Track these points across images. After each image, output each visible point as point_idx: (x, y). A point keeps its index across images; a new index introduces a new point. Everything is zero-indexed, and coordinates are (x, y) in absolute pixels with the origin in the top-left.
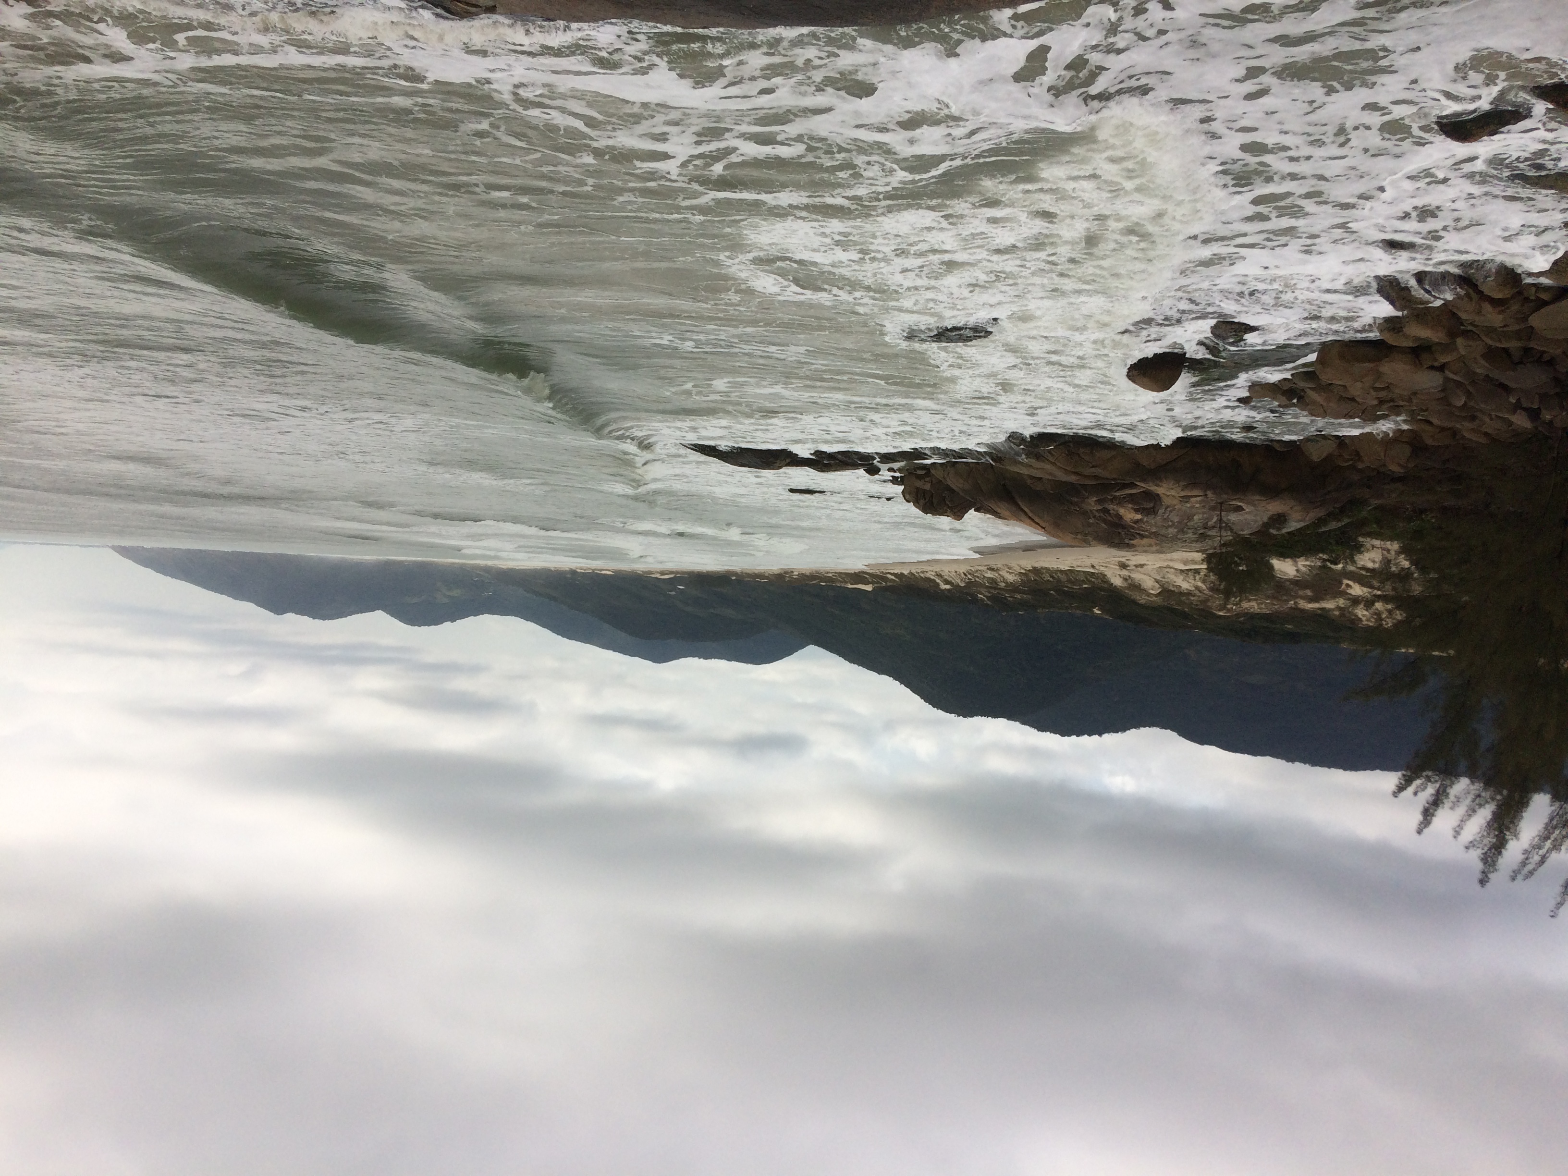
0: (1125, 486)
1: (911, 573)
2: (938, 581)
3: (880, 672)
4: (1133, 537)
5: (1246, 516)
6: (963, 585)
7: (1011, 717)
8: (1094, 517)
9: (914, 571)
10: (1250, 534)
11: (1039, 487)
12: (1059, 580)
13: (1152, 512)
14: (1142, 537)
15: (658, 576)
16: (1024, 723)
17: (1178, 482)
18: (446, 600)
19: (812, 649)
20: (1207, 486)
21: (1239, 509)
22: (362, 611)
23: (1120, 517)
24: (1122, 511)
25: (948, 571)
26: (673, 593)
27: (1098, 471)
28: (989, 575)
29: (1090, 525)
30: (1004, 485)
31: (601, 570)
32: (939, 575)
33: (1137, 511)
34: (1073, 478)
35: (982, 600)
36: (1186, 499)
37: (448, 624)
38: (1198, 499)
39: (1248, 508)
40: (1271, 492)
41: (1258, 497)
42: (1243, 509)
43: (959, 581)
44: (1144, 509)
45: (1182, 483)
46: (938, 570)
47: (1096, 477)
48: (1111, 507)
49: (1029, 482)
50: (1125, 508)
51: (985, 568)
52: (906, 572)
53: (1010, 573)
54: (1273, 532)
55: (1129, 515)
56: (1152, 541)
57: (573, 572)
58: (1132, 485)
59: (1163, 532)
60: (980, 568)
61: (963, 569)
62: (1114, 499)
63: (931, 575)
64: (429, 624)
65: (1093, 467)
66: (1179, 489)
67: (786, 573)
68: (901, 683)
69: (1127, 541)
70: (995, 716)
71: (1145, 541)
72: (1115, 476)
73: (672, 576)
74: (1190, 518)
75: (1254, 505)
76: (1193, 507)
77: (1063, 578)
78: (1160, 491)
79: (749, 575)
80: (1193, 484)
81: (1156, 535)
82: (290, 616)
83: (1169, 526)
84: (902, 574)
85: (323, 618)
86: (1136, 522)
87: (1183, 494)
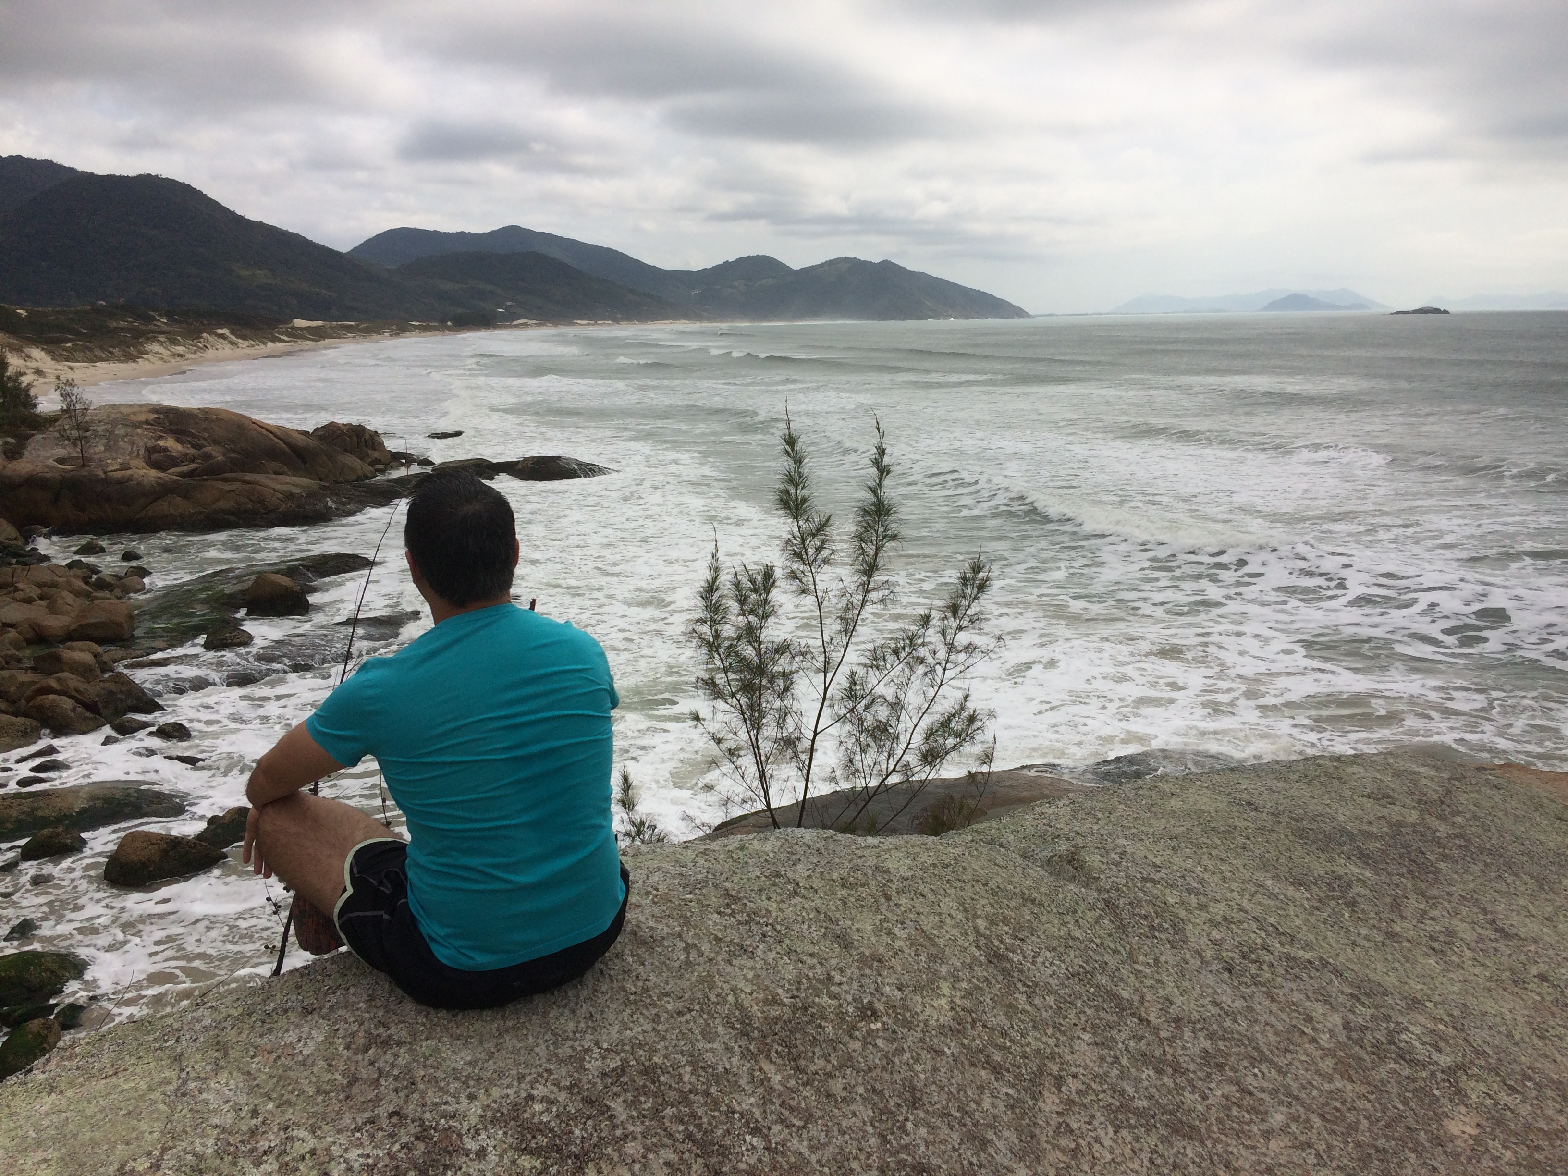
0: (191, 474)
1: (265, 344)
2: (233, 337)
3: (260, 225)
4: (157, 421)
5: (49, 454)
6: (204, 335)
7: (90, 177)
8: (205, 439)
9: (262, 346)
10: (33, 435)
11: (274, 465)
12: (102, 349)
13: (151, 451)
14: (147, 422)
15: (530, 322)
16: (72, 170)
17: (139, 484)
18: (736, 283)
19: (344, 249)
20: (107, 482)
21: (61, 461)
22: (813, 268)
23: (178, 441)
24: (179, 447)
25: (226, 350)
26: (508, 303)
27: (227, 487)
28: (180, 349)
29: (205, 430)
30: (305, 463)
31: (588, 324)
32: (233, 343)
33: (166, 449)
34: (249, 477)
35: (160, 315)
36: (125, 467)
37: (732, 259)
38: (111, 468)
39: (51, 462)
40: (34, 482)
41: (49, 475)
42: (55, 461)
43: (210, 339)
44: (160, 452)
45: (135, 482)
46: (237, 350)
47: (226, 480)
48: (192, 451)
49: (285, 469)
50: (178, 452)
51: (188, 356)
52: (270, 344)
53: (157, 353)
54: (12, 440)
55: (170, 443)
56: (134, 418)
57: (616, 321)
58: (183, 475)
59: (129, 430)
60: (193, 356)
61: (210, 353)
62: (193, 460)
63: (243, 343)
64: (749, 258)
65: (233, 491)
66: (135, 476)
67: (397, 334)
68: (233, 213)
69: (162, 416)
70: (110, 178)
71: (142, 418)
72: (208, 483)
73: (515, 323)
74: (108, 448)
75: (47, 467)
76: (114, 459)
77: (98, 353)
78: (153, 473)
79: (436, 329)
80: (122, 482)
81: (136, 425)
82: (876, 260)
83: (127, 435)
84: (274, 342)
85: (846, 259)
86: (160, 438)
87: (129, 472)
